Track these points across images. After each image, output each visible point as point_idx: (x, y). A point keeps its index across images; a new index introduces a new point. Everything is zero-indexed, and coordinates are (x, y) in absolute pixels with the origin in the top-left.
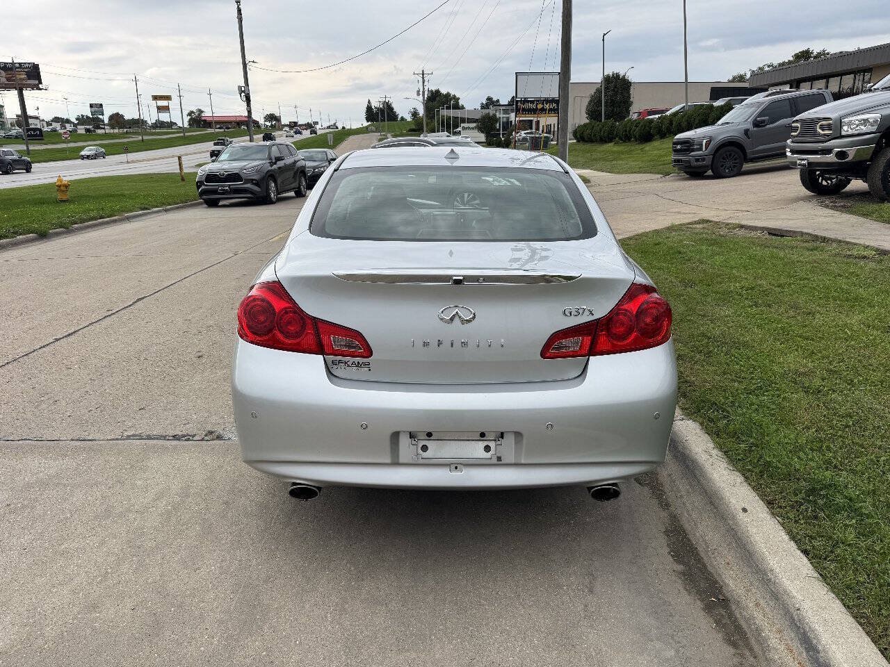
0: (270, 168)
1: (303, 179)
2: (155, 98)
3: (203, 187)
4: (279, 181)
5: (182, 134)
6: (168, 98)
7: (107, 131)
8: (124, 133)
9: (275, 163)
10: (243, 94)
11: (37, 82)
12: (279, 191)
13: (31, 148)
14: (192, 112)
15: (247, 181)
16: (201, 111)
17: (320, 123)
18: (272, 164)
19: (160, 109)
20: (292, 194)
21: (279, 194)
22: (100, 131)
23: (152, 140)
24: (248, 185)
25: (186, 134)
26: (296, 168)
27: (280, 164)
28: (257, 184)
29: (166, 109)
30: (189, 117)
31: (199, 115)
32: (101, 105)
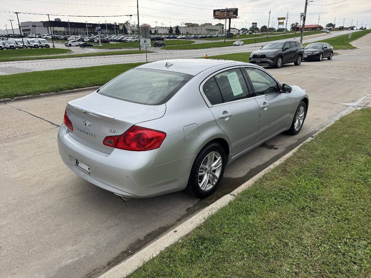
0: (282, 53)
1: (300, 58)
2: (279, 19)
3: (251, 60)
4: (284, 59)
5: (284, 34)
6: (284, 18)
7: (256, 33)
8: (262, 34)
9: (285, 50)
10: (303, 17)
11: (236, 15)
12: (283, 63)
13: (226, 41)
14: (293, 24)
15: (268, 58)
16: (297, 23)
17: (356, 27)
18: (283, 50)
19: (280, 23)
20: (293, 64)
21: (283, 64)
22: (254, 34)
23: (271, 37)
24: (268, 60)
25: (286, 34)
26: (296, 53)
27: (287, 51)
28: (272, 60)
29: (282, 23)
30: (291, 26)
31: (296, 25)
32: (256, 23)
